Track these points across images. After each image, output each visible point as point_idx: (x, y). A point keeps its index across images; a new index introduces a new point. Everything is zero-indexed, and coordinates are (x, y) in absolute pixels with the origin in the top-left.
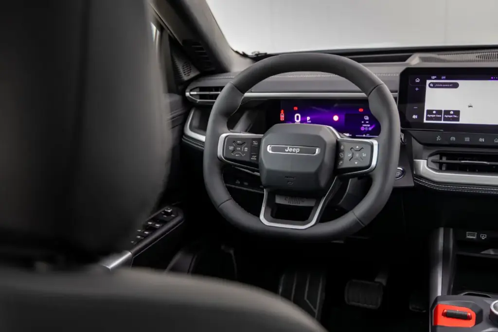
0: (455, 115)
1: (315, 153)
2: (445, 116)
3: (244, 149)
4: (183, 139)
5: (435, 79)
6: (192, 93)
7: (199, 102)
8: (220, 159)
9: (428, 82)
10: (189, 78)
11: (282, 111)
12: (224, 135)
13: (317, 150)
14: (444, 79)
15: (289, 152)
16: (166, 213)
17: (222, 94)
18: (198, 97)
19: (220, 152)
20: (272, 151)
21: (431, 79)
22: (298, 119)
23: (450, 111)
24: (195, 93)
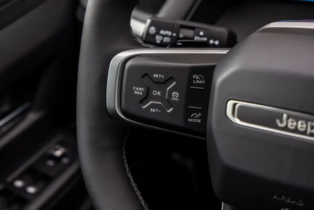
3: (170, 96)
15: (286, 128)
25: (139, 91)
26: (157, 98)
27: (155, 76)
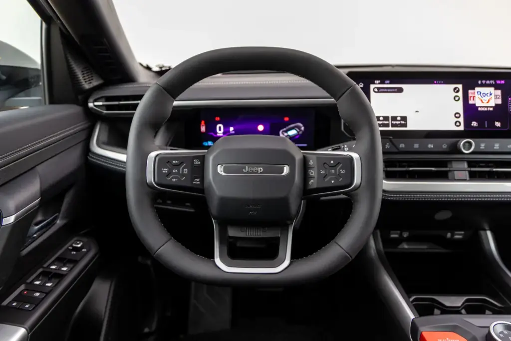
0: (403, 121)
1: (282, 172)
2: (393, 122)
3: (183, 171)
4: (89, 158)
5: (379, 84)
6: (96, 104)
7: (106, 113)
8: (150, 186)
9: (372, 86)
10: (91, 86)
11: (203, 122)
12: (153, 154)
13: (285, 168)
14: (388, 84)
15: (248, 172)
16: (75, 249)
17: (142, 104)
18: (104, 108)
19: (150, 177)
20: (225, 172)
21: (374, 83)
22: (220, 130)
23: (397, 117)
24: (100, 103)
25: (165, 171)
26: (175, 173)
27: (174, 162)
